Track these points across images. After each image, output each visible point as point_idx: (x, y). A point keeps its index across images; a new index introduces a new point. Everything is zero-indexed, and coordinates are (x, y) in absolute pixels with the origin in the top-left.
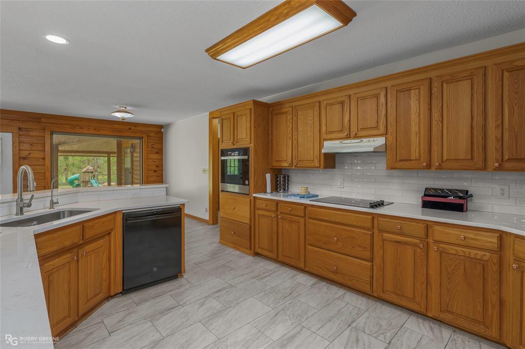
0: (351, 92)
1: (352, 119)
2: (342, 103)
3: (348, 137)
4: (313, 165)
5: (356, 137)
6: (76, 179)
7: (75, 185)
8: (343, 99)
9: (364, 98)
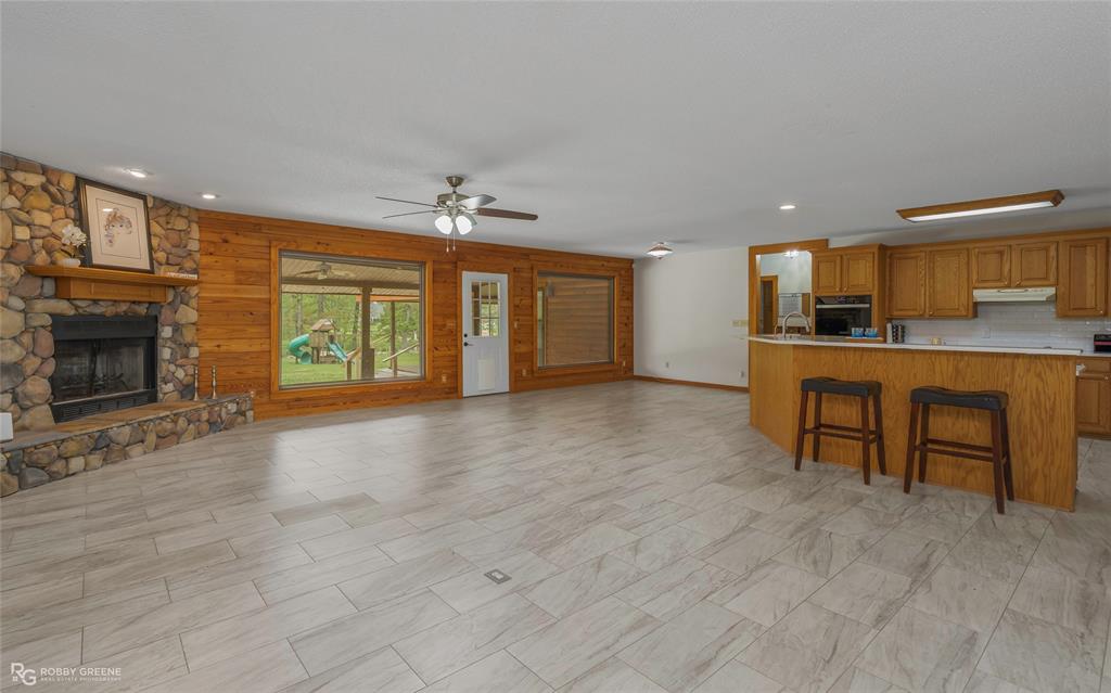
0: (1012, 242)
1: (1013, 270)
2: (1001, 253)
3: (1008, 287)
4: (958, 313)
5: (1018, 286)
6: (305, 344)
7: (301, 354)
8: (1002, 248)
9: (1029, 250)
